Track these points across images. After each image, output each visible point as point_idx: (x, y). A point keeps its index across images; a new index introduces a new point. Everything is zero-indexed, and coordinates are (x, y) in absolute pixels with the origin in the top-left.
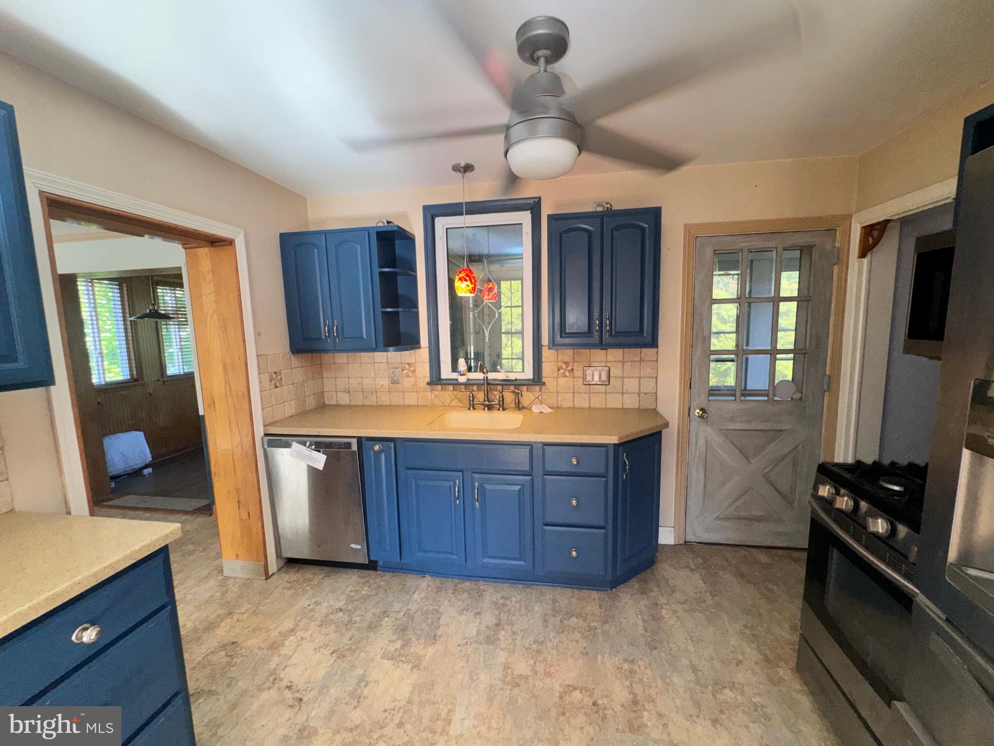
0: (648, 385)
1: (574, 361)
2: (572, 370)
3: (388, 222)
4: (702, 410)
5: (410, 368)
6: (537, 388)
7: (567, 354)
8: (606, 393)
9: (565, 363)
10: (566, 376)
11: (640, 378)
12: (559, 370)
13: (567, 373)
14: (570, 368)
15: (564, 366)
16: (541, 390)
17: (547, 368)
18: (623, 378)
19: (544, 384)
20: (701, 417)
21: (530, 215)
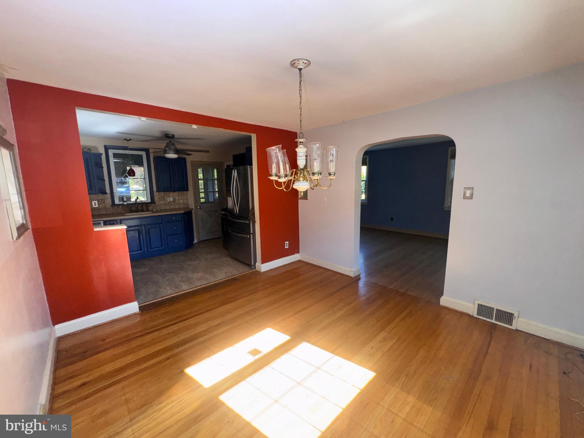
0: (186, 201)
1: (164, 196)
2: (164, 198)
3: (89, 149)
4: (199, 206)
5: (102, 201)
6: (153, 205)
7: (162, 194)
8: (175, 204)
9: (162, 196)
10: (162, 200)
11: (183, 200)
12: (160, 199)
13: (163, 200)
14: (163, 198)
15: (161, 197)
16: (154, 205)
17: (156, 198)
18: (179, 200)
19: (155, 203)
20: (200, 208)
21: (145, 153)
